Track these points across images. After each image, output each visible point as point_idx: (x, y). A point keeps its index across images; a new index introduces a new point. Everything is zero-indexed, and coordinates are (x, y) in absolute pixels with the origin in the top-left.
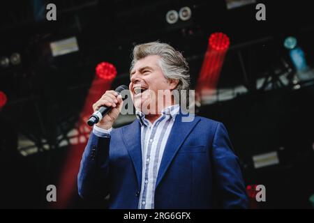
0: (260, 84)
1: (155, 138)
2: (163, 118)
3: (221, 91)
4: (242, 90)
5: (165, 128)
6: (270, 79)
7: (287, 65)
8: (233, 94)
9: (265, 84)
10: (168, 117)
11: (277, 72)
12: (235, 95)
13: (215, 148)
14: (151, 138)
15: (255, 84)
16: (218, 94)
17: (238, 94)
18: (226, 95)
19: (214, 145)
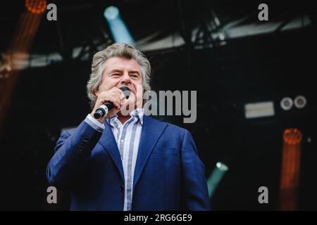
0: (76, 53)
1: (125, 139)
2: (132, 120)
3: (34, 56)
4: (57, 57)
5: (134, 129)
6: (87, 48)
7: (106, 36)
8: (47, 61)
9: (82, 53)
10: (136, 119)
11: (96, 42)
12: (49, 63)
13: (184, 152)
14: (121, 139)
15: (71, 53)
16: (30, 59)
17: (52, 62)
18: (39, 62)
19: (183, 150)
